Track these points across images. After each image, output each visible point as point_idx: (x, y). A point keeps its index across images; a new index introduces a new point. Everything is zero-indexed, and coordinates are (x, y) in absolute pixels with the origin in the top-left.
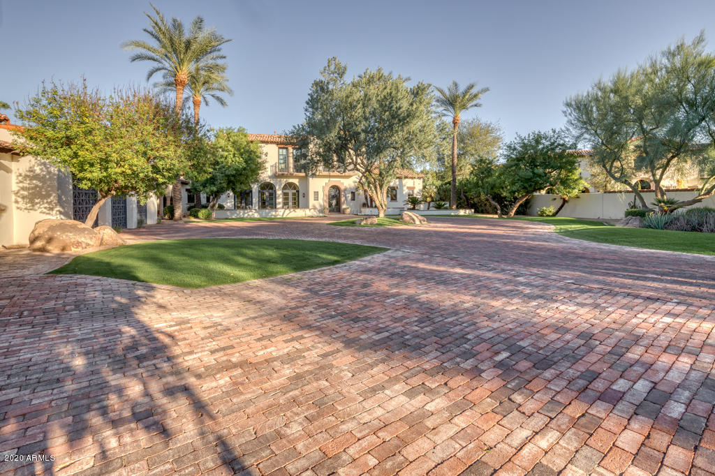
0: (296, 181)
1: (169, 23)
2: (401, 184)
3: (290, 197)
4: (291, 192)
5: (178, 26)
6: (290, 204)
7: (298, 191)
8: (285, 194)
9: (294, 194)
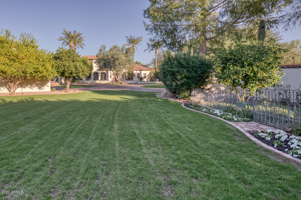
0: (105, 72)
1: (68, 32)
2: (141, 72)
3: (103, 76)
4: (103, 75)
5: (70, 33)
6: (103, 79)
7: (105, 75)
8: (102, 76)
9: (104, 76)
